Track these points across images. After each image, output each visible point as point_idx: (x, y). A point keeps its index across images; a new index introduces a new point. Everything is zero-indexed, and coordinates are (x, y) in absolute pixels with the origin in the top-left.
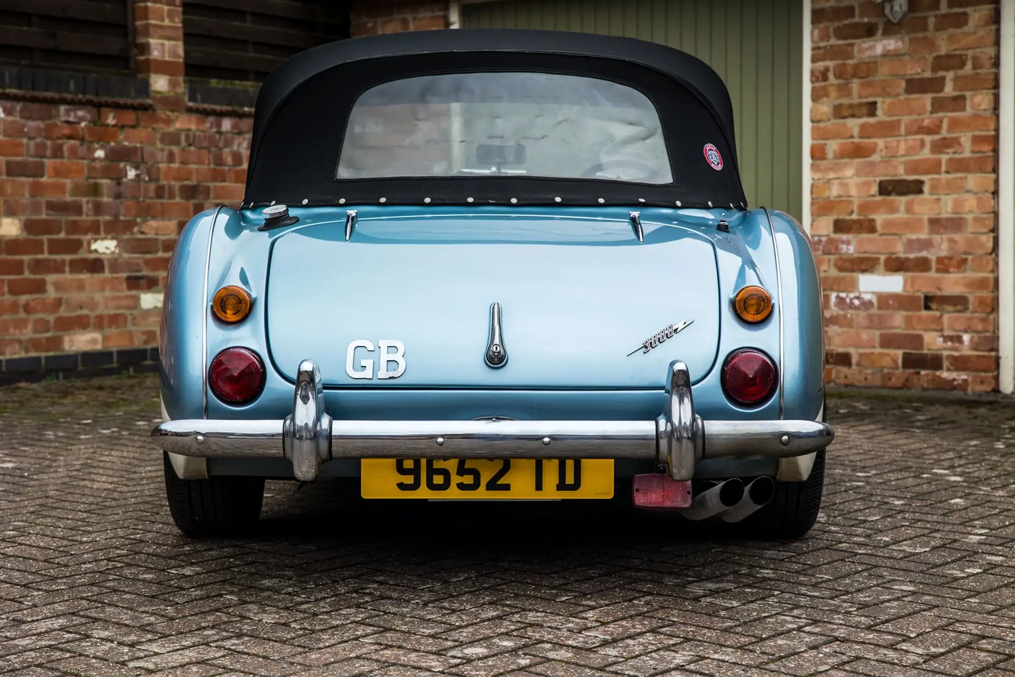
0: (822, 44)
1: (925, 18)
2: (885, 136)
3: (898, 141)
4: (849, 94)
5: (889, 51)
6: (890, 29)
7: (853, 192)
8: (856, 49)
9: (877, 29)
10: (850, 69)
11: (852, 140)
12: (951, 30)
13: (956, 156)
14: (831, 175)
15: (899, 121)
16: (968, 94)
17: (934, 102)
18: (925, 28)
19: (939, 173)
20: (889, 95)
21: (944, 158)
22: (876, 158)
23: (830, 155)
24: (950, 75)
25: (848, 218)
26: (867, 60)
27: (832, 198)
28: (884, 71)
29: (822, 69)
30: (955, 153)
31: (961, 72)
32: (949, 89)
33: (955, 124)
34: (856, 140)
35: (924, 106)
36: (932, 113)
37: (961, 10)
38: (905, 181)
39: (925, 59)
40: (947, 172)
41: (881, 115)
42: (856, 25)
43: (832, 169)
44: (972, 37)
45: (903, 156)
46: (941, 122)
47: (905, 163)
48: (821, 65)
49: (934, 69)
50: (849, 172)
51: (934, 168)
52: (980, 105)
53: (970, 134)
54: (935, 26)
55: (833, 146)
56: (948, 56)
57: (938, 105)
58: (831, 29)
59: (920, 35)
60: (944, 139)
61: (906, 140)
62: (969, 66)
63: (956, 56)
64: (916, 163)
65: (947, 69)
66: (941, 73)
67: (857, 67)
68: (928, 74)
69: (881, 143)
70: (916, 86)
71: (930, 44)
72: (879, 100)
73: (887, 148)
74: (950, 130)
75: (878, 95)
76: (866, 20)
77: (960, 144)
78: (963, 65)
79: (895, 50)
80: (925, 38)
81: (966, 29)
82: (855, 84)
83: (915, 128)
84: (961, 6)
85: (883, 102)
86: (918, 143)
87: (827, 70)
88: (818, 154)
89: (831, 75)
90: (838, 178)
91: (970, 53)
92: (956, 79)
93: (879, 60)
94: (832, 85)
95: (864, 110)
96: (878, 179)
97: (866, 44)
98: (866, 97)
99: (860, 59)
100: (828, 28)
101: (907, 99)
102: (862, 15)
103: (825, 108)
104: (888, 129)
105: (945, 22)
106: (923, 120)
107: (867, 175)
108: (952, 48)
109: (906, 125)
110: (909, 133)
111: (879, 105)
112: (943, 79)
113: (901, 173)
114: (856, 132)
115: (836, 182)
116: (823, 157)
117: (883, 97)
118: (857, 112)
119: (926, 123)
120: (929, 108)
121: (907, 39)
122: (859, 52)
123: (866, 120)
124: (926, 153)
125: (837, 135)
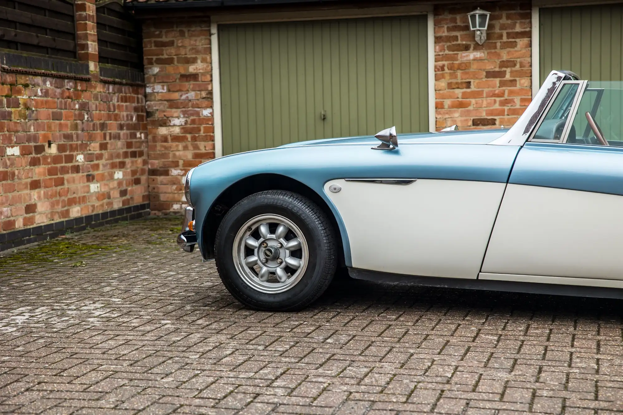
0: (441, 53)
1: (496, 43)
2: (475, 98)
3: (483, 100)
4: (456, 77)
5: (477, 58)
6: (478, 47)
7: (459, 124)
8: (459, 56)
9: (470, 47)
10: (456, 66)
11: (458, 99)
12: (509, 49)
13: (512, 107)
14: (447, 116)
15: (483, 91)
16: (518, 79)
17: (500, 82)
18: (495, 48)
19: (504, 115)
20: (477, 78)
21: (506, 108)
22: (471, 108)
23: (446, 107)
24: (508, 70)
26: (465, 62)
28: (474, 67)
29: (441, 65)
30: (512, 106)
31: (514, 69)
32: (508, 77)
33: (511, 93)
34: (460, 100)
35: (496, 84)
36: (499, 87)
37: (513, 40)
38: (487, 119)
39: (496, 62)
40: (508, 115)
41: (473, 88)
42: (459, 44)
43: (447, 113)
44: (520, 53)
45: (485, 107)
46: (504, 91)
47: (486, 110)
48: (440, 63)
49: (500, 67)
50: (456, 115)
51: (502, 113)
52: (523, 84)
53: (519, 98)
54: (500, 46)
55: (447, 103)
56: (508, 61)
57: (502, 84)
58: (446, 46)
59: (493, 51)
60: (506, 99)
61: (486, 100)
62: (518, 66)
63: (511, 61)
64: (492, 110)
65: (507, 67)
66: (504, 69)
67: (460, 64)
68: (497, 69)
69: (473, 101)
70: (490, 74)
71: (498, 55)
72: (472, 81)
73: (476, 103)
74: (509, 96)
75: (472, 79)
76: (464, 43)
77: (514, 102)
78: (515, 65)
79: (480, 57)
80: (496, 52)
81: (516, 49)
82: (459, 73)
83: (491, 94)
84: (514, 38)
85: (474, 82)
86: (493, 101)
87: (444, 65)
88: (439, 106)
89: (446, 68)
90: (451, 118)
91: (518, 60)
92: (511, 72)
93: (472, 62)
94: (447, 73)
95: (464, 85)
96: (472, 119)
97: (465, 54)
98: (465, 79)
99: (461, 61)
100: (444, 45)
101: (486, 80)
102: (462, 40)
103: (443, 84)
104: (477, 95)
105: (505, 45)
106: (495, 91)
107: (466, 116)
108: (509, 57)
109: (486, 93)
110: (487, 97)
111: (472, 83)
112: (505, 71)
113: (484, 115)
114: (460, 95)
115: (449, 119)
116: (443, 108)
117: (474, 79)
118: (460, 86)
119: (497, 92)
120: (498, 85)
121: (486, 52)
122: (461, 58)
123: (465, 90)
124: (497, 106)
125: (450, 97)
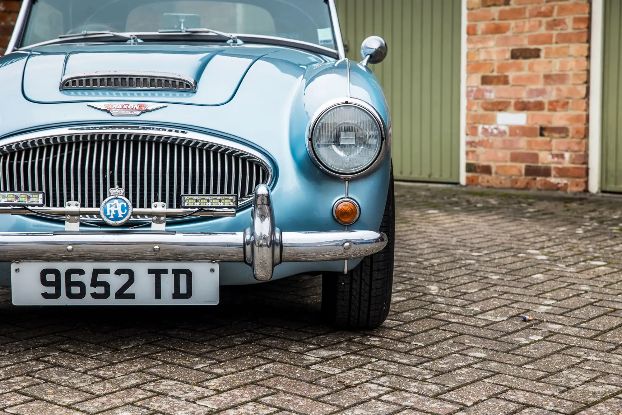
2: (515, 19)
3: (524, 22)
7: (494, 57)
11: (494, 22)
13: (563, 32)
14: (480, 45)
15: (525, 8)
19: (550, 43)
21: (554, 33)
22: (509, 33)
23: (479, 32)
25: (490, 74)
27: (480, 61)
30: (562, 29)
33: (562, 10)
34: (497, 22)
36: (547, 2)
38: (528, 49)
40: (557, 43)
41: (513, 4)
43: (480, 42)
45: (528, 32)
46: (553, 8)
47: (529, 37)
50: (491, 43)
51: (548, 40)
53: (572, 17)
55: (481, 26)
60: (555, 20)
61: (529, 21)
64: (536, 37)
69: (512, 23)
73: (516, 27)
74: (559, 14)
77: (565, 23)
83: (536, 13)
86: (537, 23)
88: (471, 31)
90: (485, 48)
95: (502, 1)
96: (511, 48)
103: (476, 0)
104: (518, 14)
106: (541, 7)
107: (503, 45)
109: (530, 11)
110: (531, 16)
113: (525, 44)
114: (496, 16)
115: (483, 50)
116: (475, 34)
118: (497, 2)
119: (543, 9)
123: (503, 8)
124: (543, 30)
125: (484, 19)
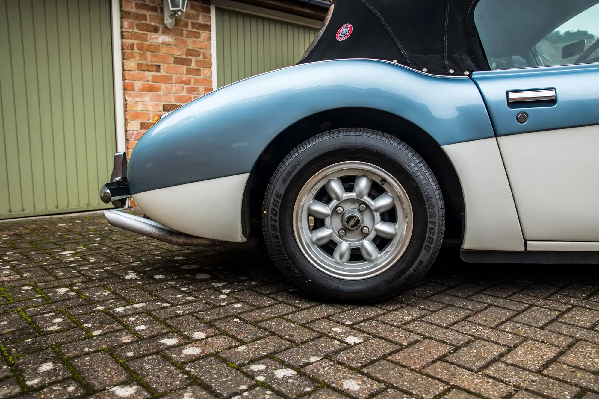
0: (130, 30)
1: (182, 30)
2: (165, 83)
3: (172, 86)
4: (146, 59)
5: (165, 42)
6: (166, 30)
7: (150, 109)
8: (149, 37)
9: (159, 30)
10: (146, 47)
11: (148, 82)
12: (193, 39)
14: (138, 99)
15: (172, 76)
16: (201, 69)
17: (187, 69)
18: (182, 35)
20: (166, 63)
21: (193, 96)
22: (161, 93)
23: (137, 89)
24: (194, 59)
25: (148, 122)
26: (155, 44)
27: (138, 111)
28: (163, 51)
29: (131, 43)
30: (197, 94)
31: (198, 58)
32: (193, 65)
33: (196, 81)
34: (151, 83)
35: (183, 71)
36: (186, 75)
37: (197, 31)
38: (176, 105)
39: (183, 49)
41: (162, 72)
42: (148, 25)
43: (138, 96)
44: (202, 44)
45: (174, 93)
46: (191, 79)
47: (175, 97)
48: (129, 41)
49: (187, 55)
50: (147, 99)
52: (207, 74)
53: (203, 87)
54: (186, 35)
55: (138, 85)
56: (193, 50)
57: (189, 72)
58: (134, 24)
59: (180, 37)
60: (192, 87)
61: (175, 86)
62: (201, 56)
63: (196, 50)
64: (181, 97)
65: (192, 56)
66: (190, 57)
67: (150, 46)
68: (184, 57)
69: (163, 86)
70: (178, 61)
71: (185, 43)
72: (161, 65)
73: (166, 88)
74: (194, 84)
75: (161, 62)
76: (153, 24)
77: (199, 91)
78: (199, 55)
79: (168, 42)
80: (182, 39)
81: (199, 39)
82: (149, 54)
83: (179, 81)
84: (197, 29)
85: (163, 66)
86: (181, 88)
87: (133, 44)
88: (130, 88)
89: (135, 47)
90: (142, 101)
91: (202, 51)
92: (196, 61)
93: (161, 45)
94: (136, 53)
95: (154, 68)
96: (162, 103)
97: (154, 35)
98: (155, 62)
99: (151, 42)
100: (133, 23)
101: (174, 66)
102: (151, 21)
103: (131, 64)
104: (167, 79)
105: (191, 35)
106: (183, 77)
107: (156, 101)
108: (195, 47)
109: (175, 79)
110: (176, 83)
111: (161, 67)
112: (191, 60)
113: (173, 101)
114: (150, 79)
115: (140, 103)
116: (133, 90)
117: (163, 63)
118: (150, 68)
119: (184, 79)
120: (185, 72)
121: (174, 38)
122: (150, 39)
123: (154, 73)
124: (184, 93)
125: (140, 79)
